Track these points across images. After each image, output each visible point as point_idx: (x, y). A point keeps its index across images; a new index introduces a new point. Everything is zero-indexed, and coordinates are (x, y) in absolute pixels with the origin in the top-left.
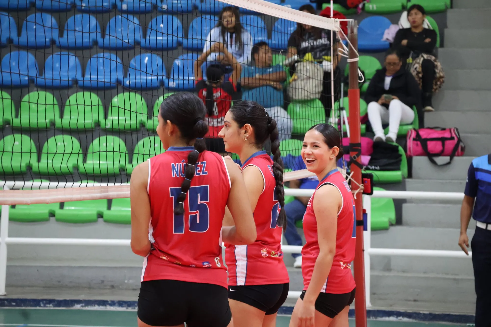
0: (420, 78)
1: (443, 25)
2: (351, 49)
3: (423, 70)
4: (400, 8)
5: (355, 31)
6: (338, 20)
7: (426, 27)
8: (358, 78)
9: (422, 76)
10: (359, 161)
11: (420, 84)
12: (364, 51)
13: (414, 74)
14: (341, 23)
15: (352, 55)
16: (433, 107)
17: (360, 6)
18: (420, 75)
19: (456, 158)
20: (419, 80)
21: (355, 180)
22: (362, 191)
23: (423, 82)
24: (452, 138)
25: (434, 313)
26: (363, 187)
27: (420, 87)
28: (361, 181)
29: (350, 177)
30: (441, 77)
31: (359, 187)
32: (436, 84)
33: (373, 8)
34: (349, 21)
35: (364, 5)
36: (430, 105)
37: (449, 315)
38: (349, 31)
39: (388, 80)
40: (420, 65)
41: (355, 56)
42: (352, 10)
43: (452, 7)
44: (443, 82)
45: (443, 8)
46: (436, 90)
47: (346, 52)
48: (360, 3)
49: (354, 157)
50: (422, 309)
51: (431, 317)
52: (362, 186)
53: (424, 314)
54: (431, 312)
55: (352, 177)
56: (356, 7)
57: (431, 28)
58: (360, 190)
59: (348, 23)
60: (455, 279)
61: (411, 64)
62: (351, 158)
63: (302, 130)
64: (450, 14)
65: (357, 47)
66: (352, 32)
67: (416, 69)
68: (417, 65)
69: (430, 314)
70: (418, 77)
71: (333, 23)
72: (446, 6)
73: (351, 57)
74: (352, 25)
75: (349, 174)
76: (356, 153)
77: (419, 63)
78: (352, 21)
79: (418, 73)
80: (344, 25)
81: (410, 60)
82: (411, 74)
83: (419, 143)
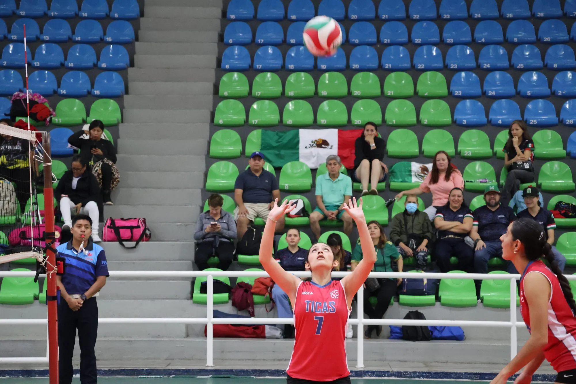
0: (100, 179)
1: (116, 136)
2: (45, 156)
3: (102, 171)
4: (81, 122)
5: (49, 141)
6: (34, 132)
7: (104, 138)
8: (51, 179)
9: (102, 177)
10: (53, 247)
11: (100, 183)
12: (55, 156)
13: (96, 175)
14: (37, 134)
15: (46, 160)
16: (112, 202)
17: (48, 119)
18: (101, 177)
19: (141, 243)
20: (100, 181)
21: (50, 263)
22: (56, 272)
23: (102, 182)
24: (139, 227)
25: (112, 369)
26: (57, 269)
27: (100, 186)
28: (55, 263)
29: (46, 260)
30: (117, 178)
31: (53, 269)
32: (113, 183)
33: (58, 121)
34: (44, 133)
35: (51, 118)
36: (110, 200)
37: (124, 370)
38: (43, 141)
39: (75, 181)
40: (100, 168)
41: (49, 161)
42: (41, 123)
43: (122, 122)
44: (119, 182)
45: (116, 122)
46: (113, 188)
47: (41, 158)
48: (48, 117)
49: (49, 244)
50: (102, 367)
51: (110, 372)
52: (56, 267)
53: (105, 370)
54: (110, 368)
55: (47, 260)
56: (45, 120)
57: (108, 140)
58: (54, 271)
59: (42, 135)
60: (129, 341)
61: (93, 166)
62: (46, 244)
63: (6, 221)
64: (121, 127)
65: (50, 153)
66: (46, 141)
67: (97, 171)
68: (97, 168)
69: (109, 370)
70: (99, 178)
71: (30, 135)
72: (118, 120)
73: (45, 162)
74: (45, 137)
75: (45, 257)
76: (52, 240)
77: (99, 167)
78: (45, 133)
79: (99, 175)
80: (38, 136)
81: (92, 163)
82: (93, 175)
83: (112, 230)
